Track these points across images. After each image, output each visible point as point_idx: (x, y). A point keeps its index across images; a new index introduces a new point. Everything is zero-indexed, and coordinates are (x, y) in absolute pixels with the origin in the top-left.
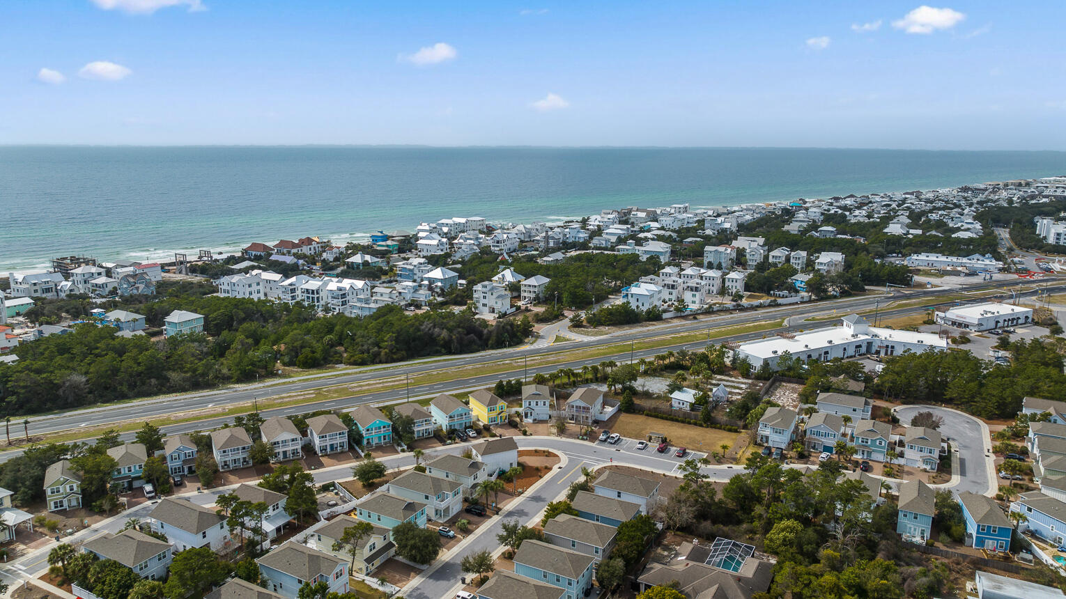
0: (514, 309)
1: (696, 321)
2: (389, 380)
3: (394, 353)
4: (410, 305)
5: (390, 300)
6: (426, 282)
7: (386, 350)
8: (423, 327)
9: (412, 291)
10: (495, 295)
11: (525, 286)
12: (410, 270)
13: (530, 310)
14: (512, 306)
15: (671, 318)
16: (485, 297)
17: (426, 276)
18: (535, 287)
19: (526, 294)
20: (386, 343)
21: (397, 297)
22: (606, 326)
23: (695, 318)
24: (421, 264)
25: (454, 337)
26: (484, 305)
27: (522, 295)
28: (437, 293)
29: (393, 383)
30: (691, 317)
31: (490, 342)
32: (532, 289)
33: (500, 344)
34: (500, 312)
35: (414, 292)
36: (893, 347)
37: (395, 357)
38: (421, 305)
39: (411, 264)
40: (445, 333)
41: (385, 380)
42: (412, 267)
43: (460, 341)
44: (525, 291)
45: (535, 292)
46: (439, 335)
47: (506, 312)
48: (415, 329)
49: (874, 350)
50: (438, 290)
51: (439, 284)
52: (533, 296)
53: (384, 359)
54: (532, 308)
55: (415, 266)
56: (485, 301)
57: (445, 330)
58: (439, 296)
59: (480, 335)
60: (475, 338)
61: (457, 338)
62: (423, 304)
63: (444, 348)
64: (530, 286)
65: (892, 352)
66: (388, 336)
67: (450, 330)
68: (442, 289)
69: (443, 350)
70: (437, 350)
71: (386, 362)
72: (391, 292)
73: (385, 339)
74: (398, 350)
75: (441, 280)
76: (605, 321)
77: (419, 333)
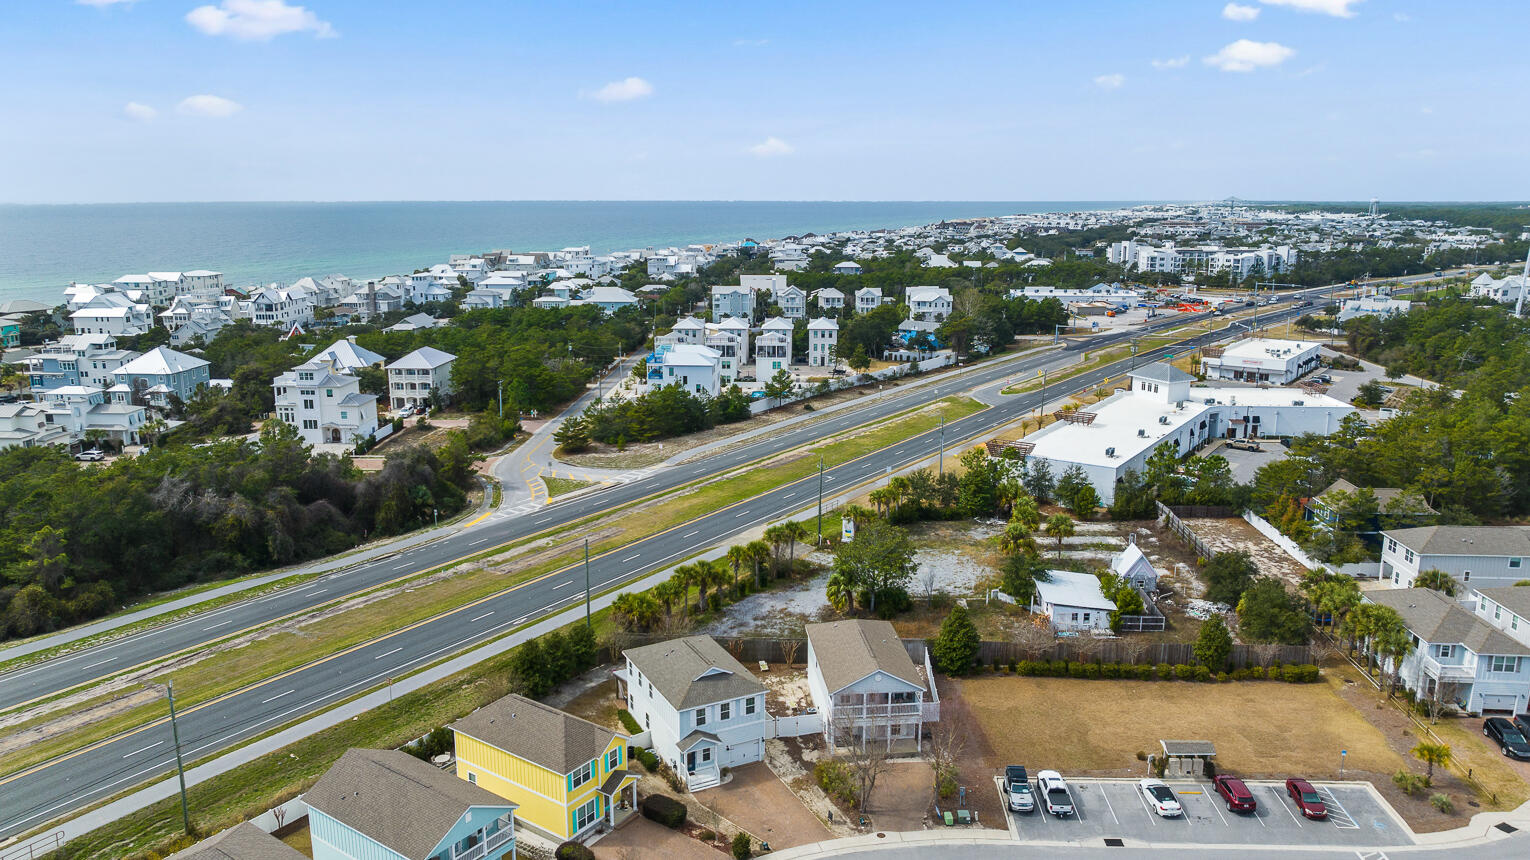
0: (389, 429)
1: (813, 415)
2: (65, 703)
3: (68, 594)
4: (87, 446)
5: (18, 435)
6: (122, 388)
7: (31, 588)
8: (157, 497)
9: (86, 408)
10: (338, 396)
11: (399, 372)
12: (67, 365)
13: (430, 428)
14: (383, 422)
15: (765, 413)
16: (309, 404)
17: (121, 371)
18: (426, 372)
19: (403, 394)
20: (30, 563)
21: (41, 425)
22: (644, 442)
23: (809, 409)
24: (99, 347)
25: (270, 514)
26: (310, 424)
27: (392, 396)
28: (161, 410)
29: (86, 718)
30: (800, 407)
31: (381, 516)
32: (417, 380)
33: (411, 518)
34: (358, 437)
35: (91, 412)
36: (1256, 419)
37: (71, 606)
38: (121, 443)
39: (68, 351)
40: (238, 507)
41: (46, 709)
42: (72, 358)
43: (292, 523)
44: (399, 386)
45: (425, 386)
46: (219, 515)
47: (373, 437)
48: (134, 504)
49: (1221, 429)
50: (162, 403)
51: (164, 389)
52: (421, 394)
53: (25, 622)
54: (434, 423)
55: (82, 353)
56: (310, 415)
57: (237, 497)
58: (167, 416)
59: (345, 500)
60: (333, 509)
61: (281, 515)
62: (126, 440)
63: (243, 552)
64: (410, 372)
65: (1255, 429)
66: (36, 537)
67: (254, 495)
68: (174, 399)
69: (239, 557)
70: (219, 562)
71: (39, 630)
72: (18, 415)
73: (26, 548)
74: (78, 580)
75: (167, 379)
76: (642, 432)
77: (150, 516)
